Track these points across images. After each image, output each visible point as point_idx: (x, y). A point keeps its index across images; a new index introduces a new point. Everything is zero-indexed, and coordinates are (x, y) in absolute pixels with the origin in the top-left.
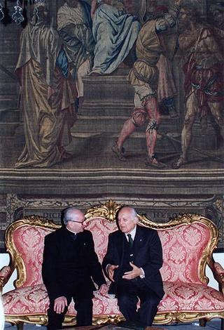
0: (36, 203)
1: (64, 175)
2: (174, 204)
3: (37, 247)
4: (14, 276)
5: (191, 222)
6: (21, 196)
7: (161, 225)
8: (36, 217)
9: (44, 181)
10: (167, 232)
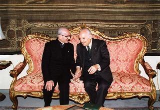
0: (39, 25)
1: (55, 8)
2: (122, 26)
3: (39, 51)
4: (27, 68)
5: (131, 37)
6: (30, 21)
7: (113, 39)
8: (39, 34)
9: (43, 11)
10: (116, 43)
